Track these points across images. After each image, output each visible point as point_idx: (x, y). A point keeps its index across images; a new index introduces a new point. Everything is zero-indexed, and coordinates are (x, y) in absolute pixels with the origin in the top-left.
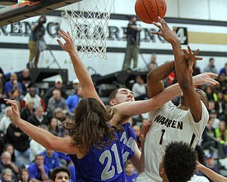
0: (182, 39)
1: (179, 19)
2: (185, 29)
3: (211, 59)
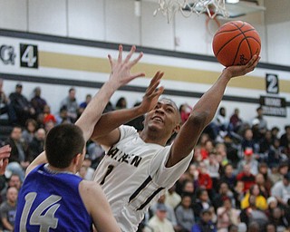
0: (31, 61)
1: (28, 33)
2: (35, 48)
3: (70, 90)
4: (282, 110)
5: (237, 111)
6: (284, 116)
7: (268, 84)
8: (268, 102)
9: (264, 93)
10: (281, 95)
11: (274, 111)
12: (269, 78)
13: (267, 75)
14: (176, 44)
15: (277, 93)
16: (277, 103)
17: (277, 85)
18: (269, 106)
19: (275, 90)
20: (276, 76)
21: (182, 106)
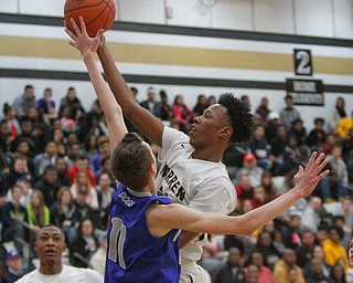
4: (318, 96)
5: (265, 100)
6: (322, 105)
7: (297, 63)
8: (297, 86)
9: (292, 75)
10: (316, 76)
11: (306, 98)
12: (299, 55)
13: (296, 51)
14: (167, 17)
15: (311, 74)
16: (310, 87)
17: (310, 64)
18: (299, 92)
19: (307, 70)
20: (308, 52)
21: (177, 98)
